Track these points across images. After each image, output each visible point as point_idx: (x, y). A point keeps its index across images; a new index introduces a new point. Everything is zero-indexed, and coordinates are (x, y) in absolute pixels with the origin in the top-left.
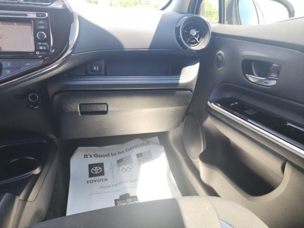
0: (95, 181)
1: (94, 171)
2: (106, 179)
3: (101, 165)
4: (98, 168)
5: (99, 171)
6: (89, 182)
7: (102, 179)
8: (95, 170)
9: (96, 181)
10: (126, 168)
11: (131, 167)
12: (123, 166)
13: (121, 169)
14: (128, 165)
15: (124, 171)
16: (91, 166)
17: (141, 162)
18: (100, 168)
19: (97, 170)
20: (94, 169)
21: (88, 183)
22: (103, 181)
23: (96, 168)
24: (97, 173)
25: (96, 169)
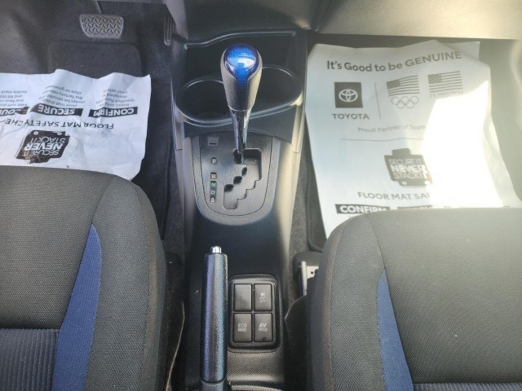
0: (348, 116)
1: (344, 97)
2: (366, 116)
3: (357, 86)
4: (352, 92)
5: (353, 97)
6: (336, 116)
7: (360, 115)
8: (346, 95)
9: (350, 117)
10: (405, 100)
11: (415, 100)
12: (400, 97)
13: (396, 101)
14: (409, 96)
15: (401, 105)
16: (339, 87)
17: (436, 93)
18: (355, 93)
19: (350, 95)
20: (345, 92)
21: (335, 117)
22: (360, 118)
23: (348, 90)
24: (348, 100)
25: (348, 93)
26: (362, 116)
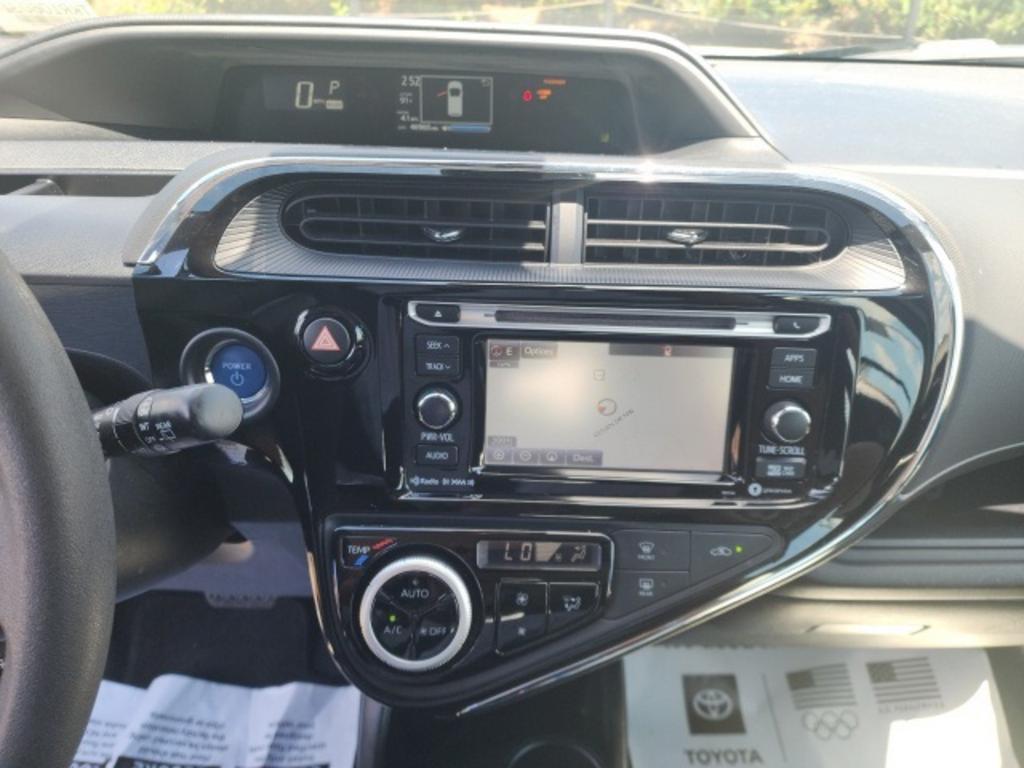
0: (717, 756)
1: (704, 708)
2: (755, 756)
3: (729, 682)
4: (719, 697)
5: (722, 708)
6: (695, 757)
7: (743, 752)
8: (708, 703)
9: (722, 759)
10: (830, 720)
11: (849, 719)
12: (818, 712)
13: (811, 721)
14: (838, 710)
15: (824, 732)
17: (892, 706)
18: (726, 698)
19: (717, 703)
20: (705, 697)
21: (691, 761)
22: (744, 760)
23: (711, 693)
24: (714, 715)
25: (713, 700)
26: (748, 756)
